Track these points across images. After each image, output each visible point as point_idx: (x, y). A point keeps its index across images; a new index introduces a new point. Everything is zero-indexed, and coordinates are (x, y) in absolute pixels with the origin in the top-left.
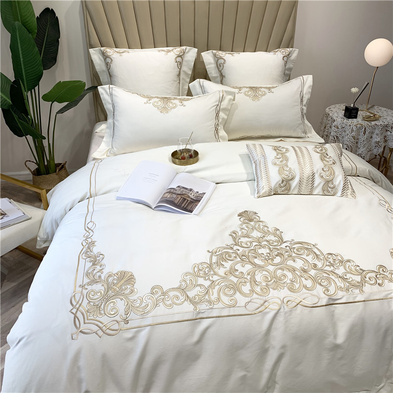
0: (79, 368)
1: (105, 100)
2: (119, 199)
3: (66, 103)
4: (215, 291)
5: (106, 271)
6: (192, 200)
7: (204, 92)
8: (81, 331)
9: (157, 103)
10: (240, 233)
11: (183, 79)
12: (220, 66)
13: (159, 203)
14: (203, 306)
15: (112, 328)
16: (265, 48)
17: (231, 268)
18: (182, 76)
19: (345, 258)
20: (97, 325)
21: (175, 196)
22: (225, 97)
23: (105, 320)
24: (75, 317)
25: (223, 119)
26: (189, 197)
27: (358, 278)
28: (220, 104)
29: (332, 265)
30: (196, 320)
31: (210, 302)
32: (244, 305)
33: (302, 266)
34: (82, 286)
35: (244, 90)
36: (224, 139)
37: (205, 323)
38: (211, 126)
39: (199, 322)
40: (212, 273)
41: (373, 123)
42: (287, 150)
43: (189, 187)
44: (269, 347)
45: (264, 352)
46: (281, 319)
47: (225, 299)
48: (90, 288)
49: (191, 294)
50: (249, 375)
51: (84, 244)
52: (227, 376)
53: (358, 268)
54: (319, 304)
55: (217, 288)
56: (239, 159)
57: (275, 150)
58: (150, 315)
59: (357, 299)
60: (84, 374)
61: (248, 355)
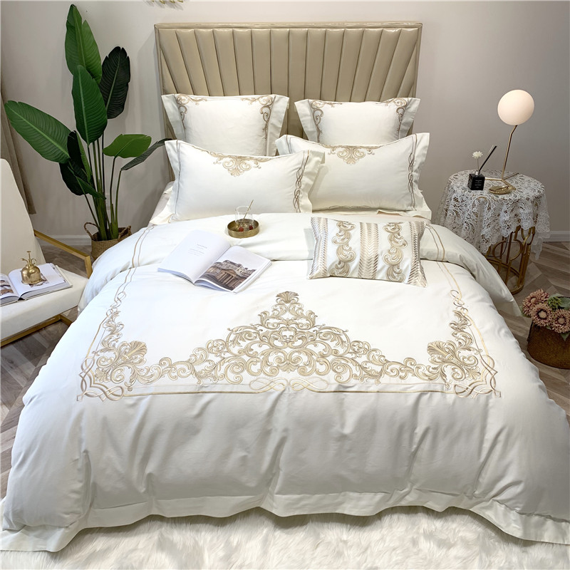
0: (80, 428)
1: (171, 157)
2: (160, 270)
3: (132, 159)
4: (223, 368)
5: (120, 341)
6: (237, 277)
7: (291, 151)
8: (86, 394)
9: (229, 163)
10: (271, 313)
11: (271, 133)
12: (316, 119)
13: (202, 277)
14: (207, 381)
15: (116, 393)
16: (377, 97)
17: (246, 347)
18: (270, 129)
19: (372, 347)
20: (102, 390)
21: (218, 271)
22: (311, 160)
23: (110, 385)
24: (83, 380)
25: (307, 185)
26: (235, 273)
27: (378, 369)
28: (303, 167)
29: (355, 352)
30: (198, 393)
31: (215, 378)
32: (248, 383)
33: (322, 351)
34: (95, 353)
35: (337, 151)
36: (306, 209)
37: (207, 397)
38: (289, 192)
39: (201, 396)
40: (225, 350)
41: (500, 197)
42: (353, 227)
43: (237, 263)
44: (271, 429)
45: (266, 433)
46: (284, 400)
47: (231, 376)
48: (102, 354)
49: (198, 368)
50: (250, 456)
51: (109, 313)
52: (226, 455)
53: (382, 358)
54: (327, 390)
55: (226, 365)
56: (303, 234)
57: (339, 226)
58: (154, 384)
59: (370, 390)
60: (84, 435)
61: (249, 435)
